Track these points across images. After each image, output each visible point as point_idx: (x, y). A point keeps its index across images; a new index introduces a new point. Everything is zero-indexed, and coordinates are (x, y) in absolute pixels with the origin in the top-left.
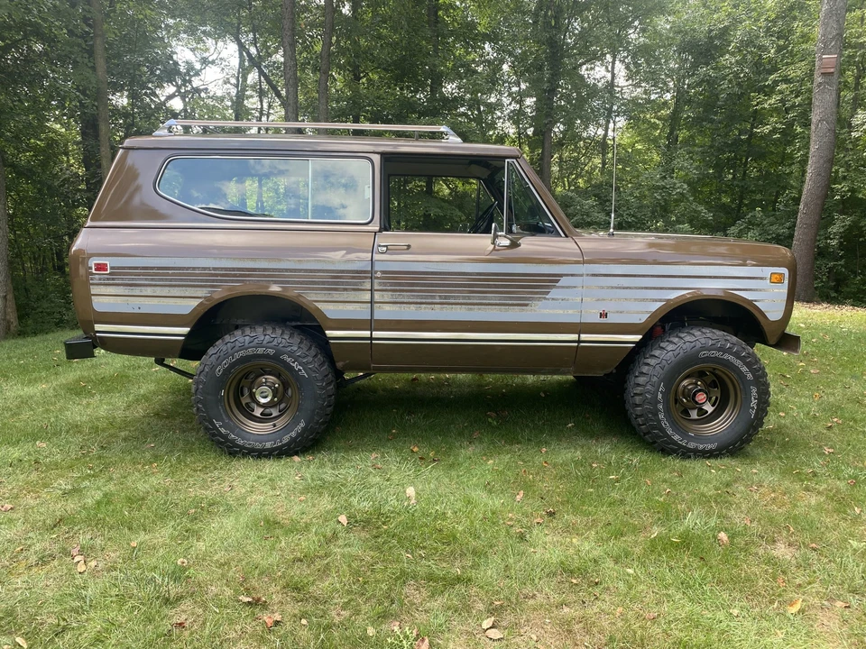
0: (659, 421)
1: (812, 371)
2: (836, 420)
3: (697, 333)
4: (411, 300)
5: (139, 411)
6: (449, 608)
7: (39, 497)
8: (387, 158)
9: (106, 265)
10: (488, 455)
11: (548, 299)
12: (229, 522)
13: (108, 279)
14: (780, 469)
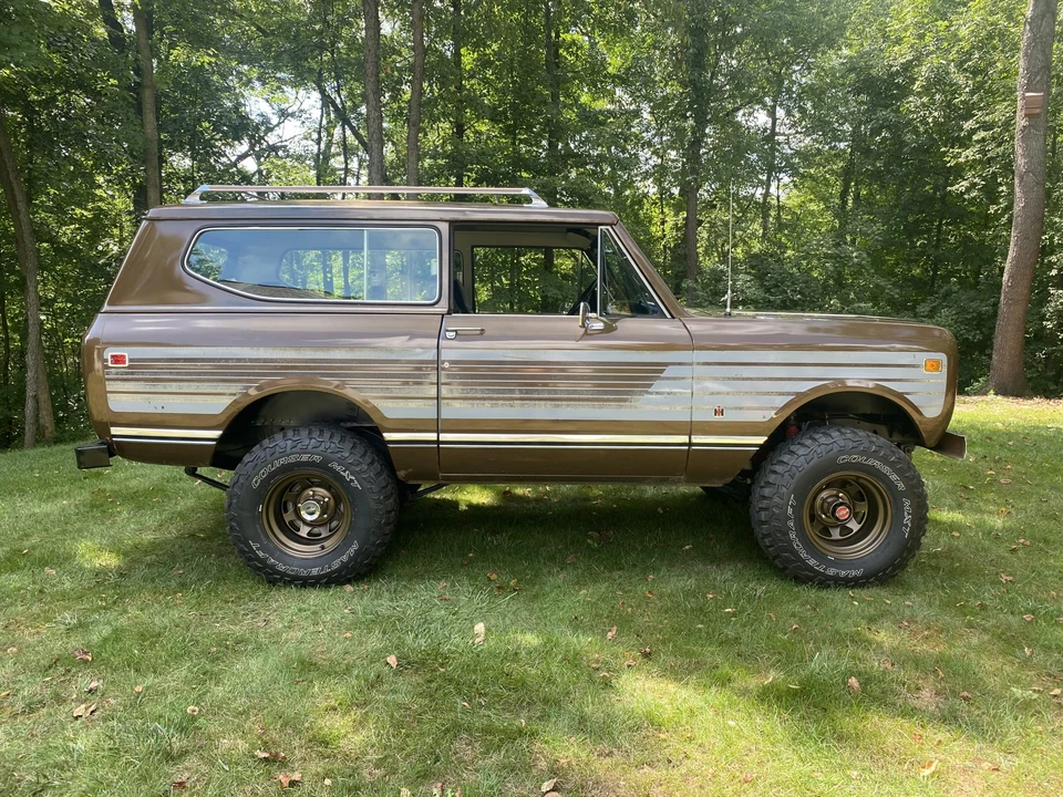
0: (790, 542)
1: (1002, 481)
2: (1022, 541)
3: (835, 434)
4: (485, 396)
5: (172, 532)
6: (504, 768)
7: (38, 633)
8: (457, 226)
9: (124, 357)
10: (580, 583)
11: (652, 393)
12: (255, 664)
13: (127, 373)
14: (941, 601)
